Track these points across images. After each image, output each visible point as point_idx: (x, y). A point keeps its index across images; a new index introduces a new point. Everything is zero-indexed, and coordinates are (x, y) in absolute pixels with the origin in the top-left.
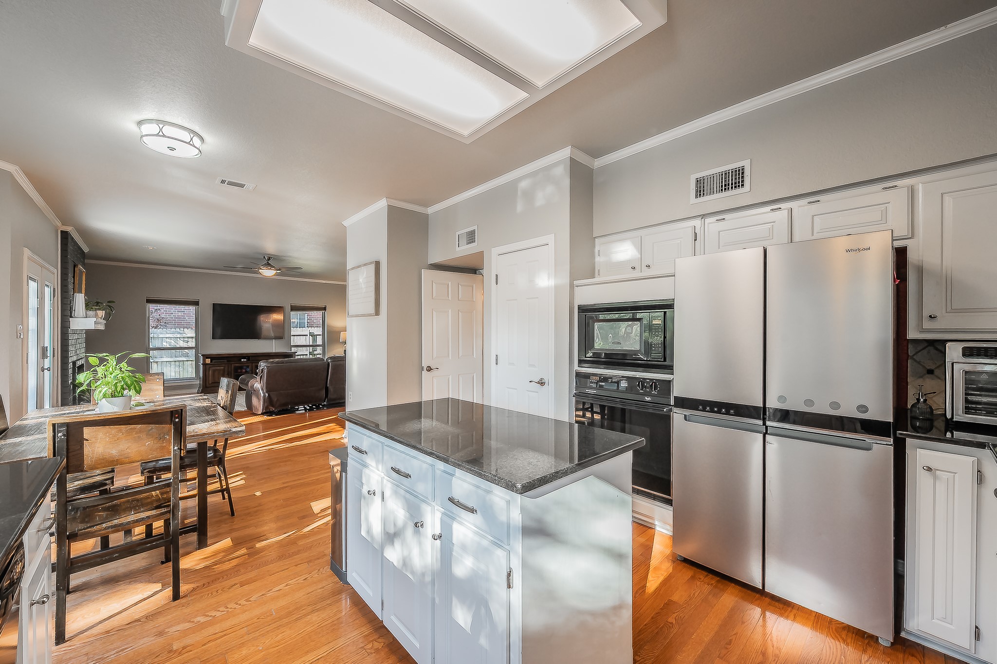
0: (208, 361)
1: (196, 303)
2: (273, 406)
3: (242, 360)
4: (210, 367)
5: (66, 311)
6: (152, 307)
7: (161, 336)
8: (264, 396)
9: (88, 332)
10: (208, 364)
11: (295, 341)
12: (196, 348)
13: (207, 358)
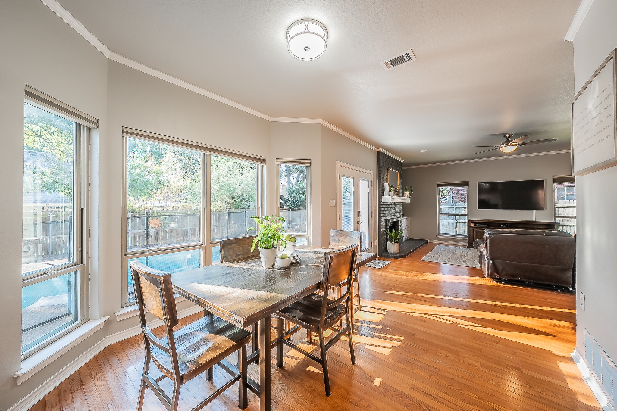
0: (473, 225)
1: (466, 184)
2: (498, 273)
3: (502, 226)
4: (473, 229)
5: (381, 192)
6: (441, 189)
7: (461, 207)
8: (488, 263)
9: (404, 204)
10: (473, 227)
11: (559, 212)
12: (467, 215)
13: (472, 222)
